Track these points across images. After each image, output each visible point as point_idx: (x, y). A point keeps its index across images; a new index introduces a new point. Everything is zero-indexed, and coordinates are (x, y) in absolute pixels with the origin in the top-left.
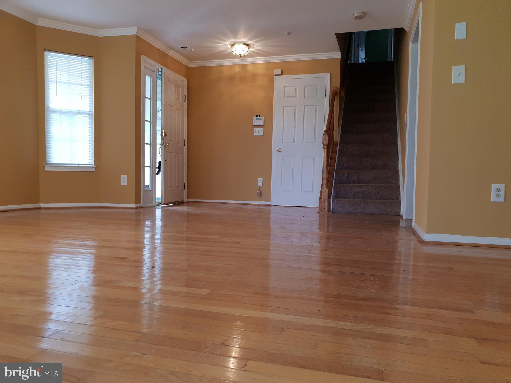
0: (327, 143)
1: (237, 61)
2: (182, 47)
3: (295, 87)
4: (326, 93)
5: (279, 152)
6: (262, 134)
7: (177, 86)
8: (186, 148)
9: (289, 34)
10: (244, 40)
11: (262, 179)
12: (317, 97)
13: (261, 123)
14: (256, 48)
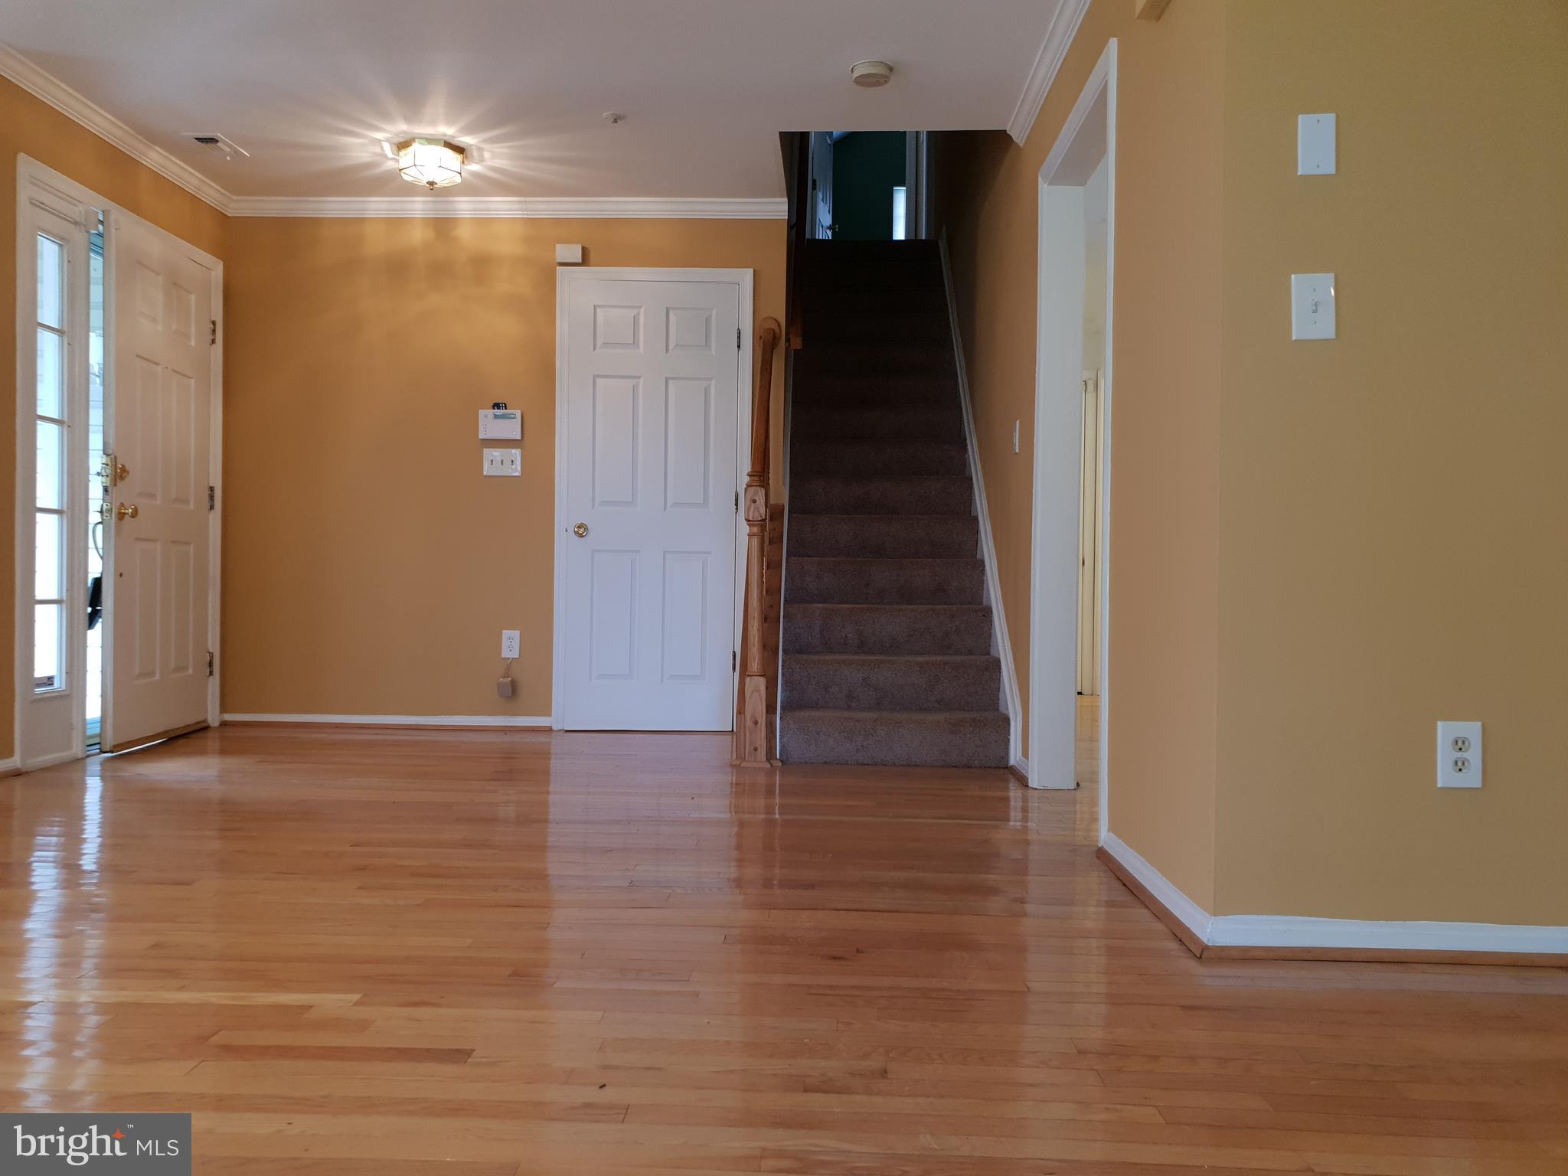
0: (761, 516)
1: (418, 207)
2: (196, 139)
3: (633, 312)
4: (739, 337)
5: (581, 536)
6: (516, 470)
7: (175, 285)
8: (215, 519)
9: (615, 121)
10: (448, 131)
11: (516, 634)
12: (710, 348)
13: (511, 429)
14: (490, 163)
